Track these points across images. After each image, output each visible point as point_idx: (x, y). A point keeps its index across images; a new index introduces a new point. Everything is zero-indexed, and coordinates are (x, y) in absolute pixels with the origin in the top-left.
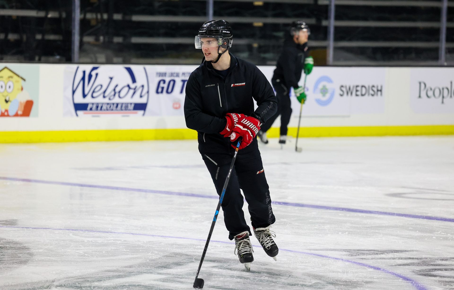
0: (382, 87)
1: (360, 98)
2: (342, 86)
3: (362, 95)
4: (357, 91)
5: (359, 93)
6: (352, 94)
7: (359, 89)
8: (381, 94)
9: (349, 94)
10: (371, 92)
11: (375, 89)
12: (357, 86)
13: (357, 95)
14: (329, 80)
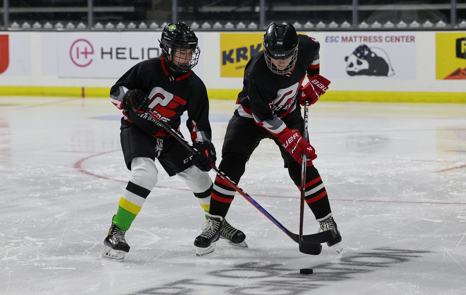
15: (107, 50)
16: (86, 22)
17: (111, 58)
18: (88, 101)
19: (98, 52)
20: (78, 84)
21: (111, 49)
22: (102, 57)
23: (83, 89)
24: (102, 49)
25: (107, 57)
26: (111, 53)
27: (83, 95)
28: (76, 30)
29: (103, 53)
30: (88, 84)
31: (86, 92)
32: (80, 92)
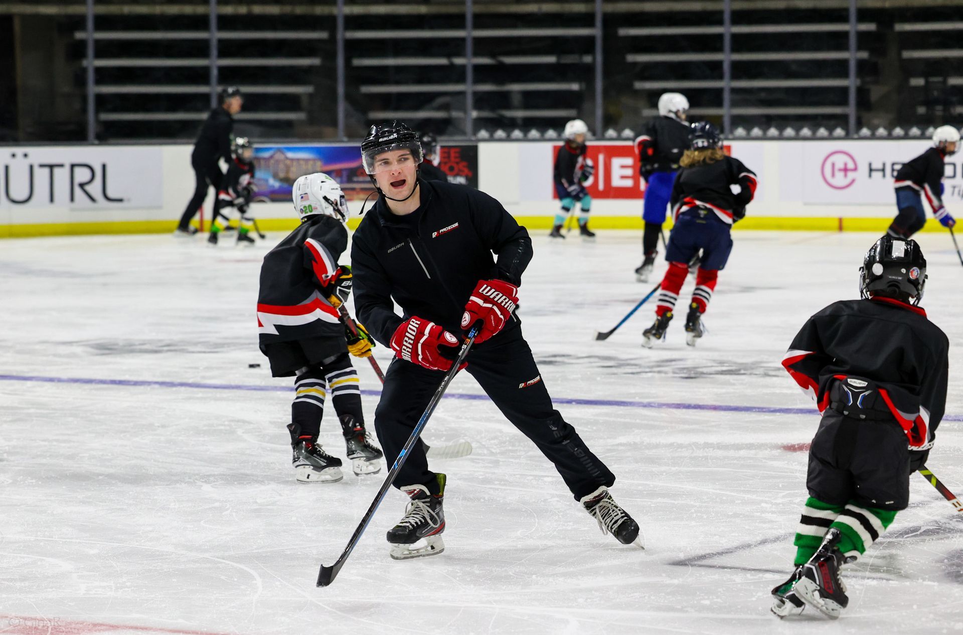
15: (877, 165)
16: (846, 127)
17: (884, 176)
18: (846, 236)
19: (863, 169)
20: (835, 213)
21: (884, 165)
22: (870, 176)
23: (840, 220)
24: (870, 165)
25: (877, 175)
26: (883, 170)
27: (841, 228)
28: (831, 138)
29: (871, 170)
30: (848, 213)
31: (845, 224)
32: (836, 224)
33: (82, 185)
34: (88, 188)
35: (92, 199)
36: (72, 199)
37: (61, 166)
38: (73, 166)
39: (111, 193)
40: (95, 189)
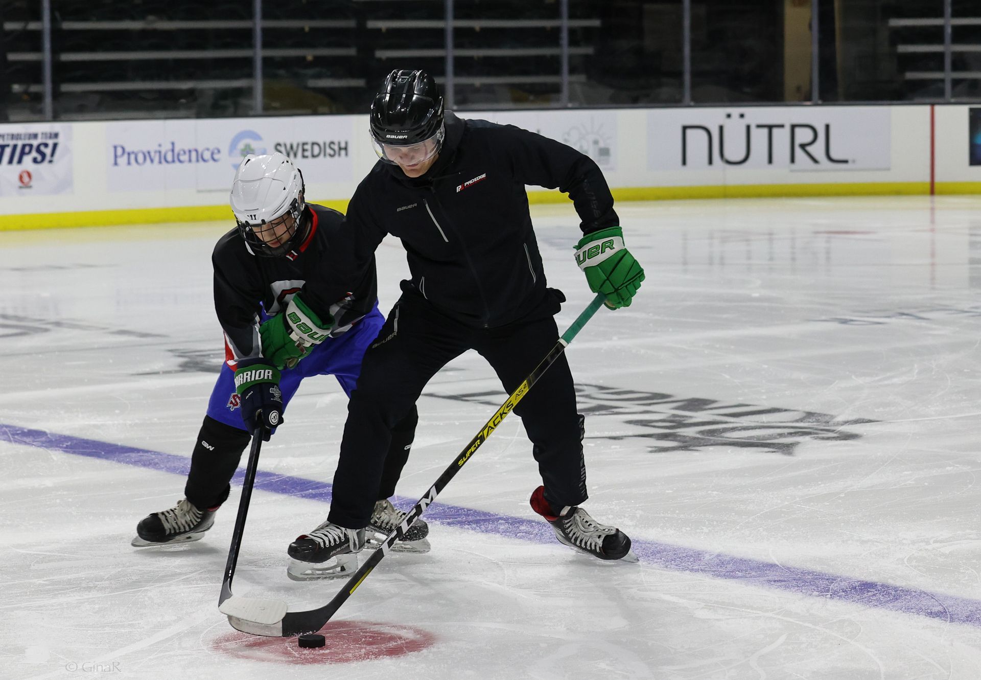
0: (346, 143)
1: (310, 160)
2: (279, 144)
3: (313, 156)
4: (304, 150)
5: (308, 153)
6: (295, 155)
7: (308, 147)
8: (347, 154)
9: (292, 155)
10: (329, 151)
11: (336, 147)
12: (304, 144)
13: (304, 157)
14: (256, 137)
33: (803, 146)
34: (809, 149)
35: (815, 161)
36: (793, 160)
37: (782, 126)
38: (793, 127)
39: (834, 155)
40: (818, 149)
